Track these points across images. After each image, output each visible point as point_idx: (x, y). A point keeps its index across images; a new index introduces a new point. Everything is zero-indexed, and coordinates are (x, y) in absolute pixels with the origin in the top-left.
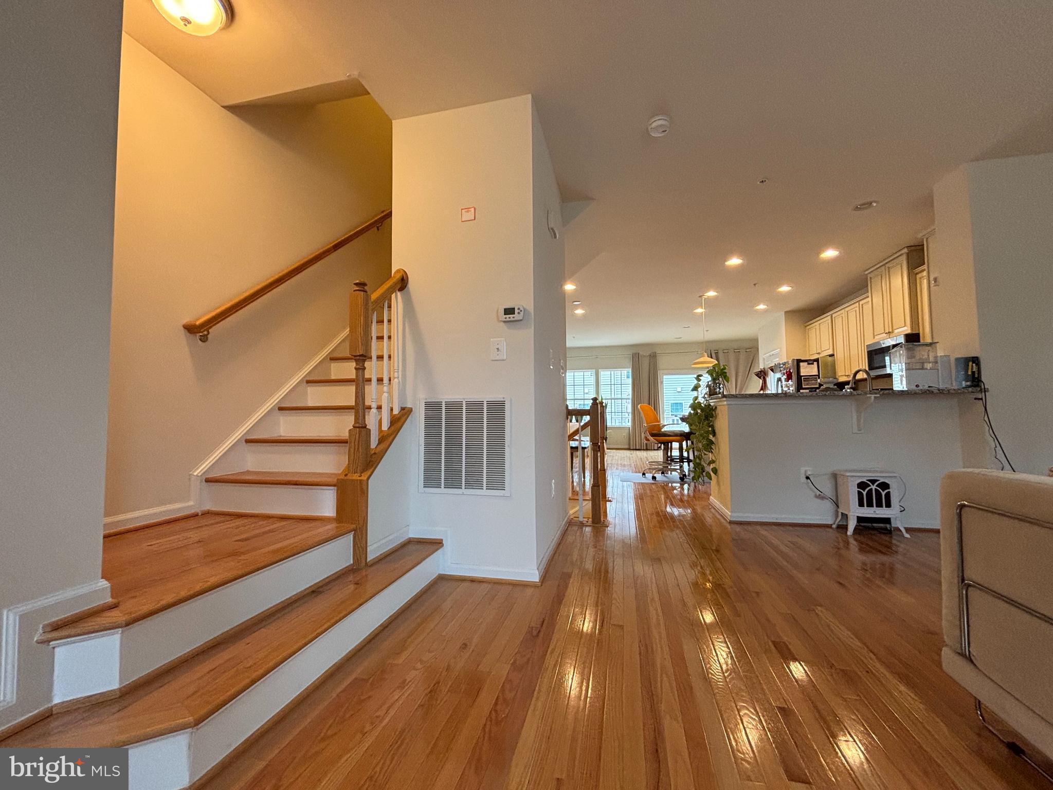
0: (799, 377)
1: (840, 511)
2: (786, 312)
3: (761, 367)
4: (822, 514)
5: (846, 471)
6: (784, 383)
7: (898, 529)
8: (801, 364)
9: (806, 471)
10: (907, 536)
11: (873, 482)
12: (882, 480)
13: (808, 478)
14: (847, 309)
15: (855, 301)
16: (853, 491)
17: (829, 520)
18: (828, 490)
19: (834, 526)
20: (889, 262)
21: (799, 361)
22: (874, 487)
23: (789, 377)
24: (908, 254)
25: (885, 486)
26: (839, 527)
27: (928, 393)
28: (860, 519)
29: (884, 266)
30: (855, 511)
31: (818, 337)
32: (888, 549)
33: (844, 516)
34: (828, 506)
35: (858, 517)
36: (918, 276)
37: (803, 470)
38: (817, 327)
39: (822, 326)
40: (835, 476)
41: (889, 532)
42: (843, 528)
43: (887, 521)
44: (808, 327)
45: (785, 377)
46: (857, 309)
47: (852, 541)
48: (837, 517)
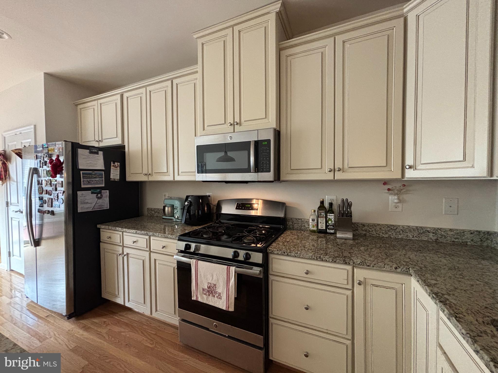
8: (80, 151)
21: (76, 147)
38: (97, 107)
44: (80, 106)
45: (48, 168)
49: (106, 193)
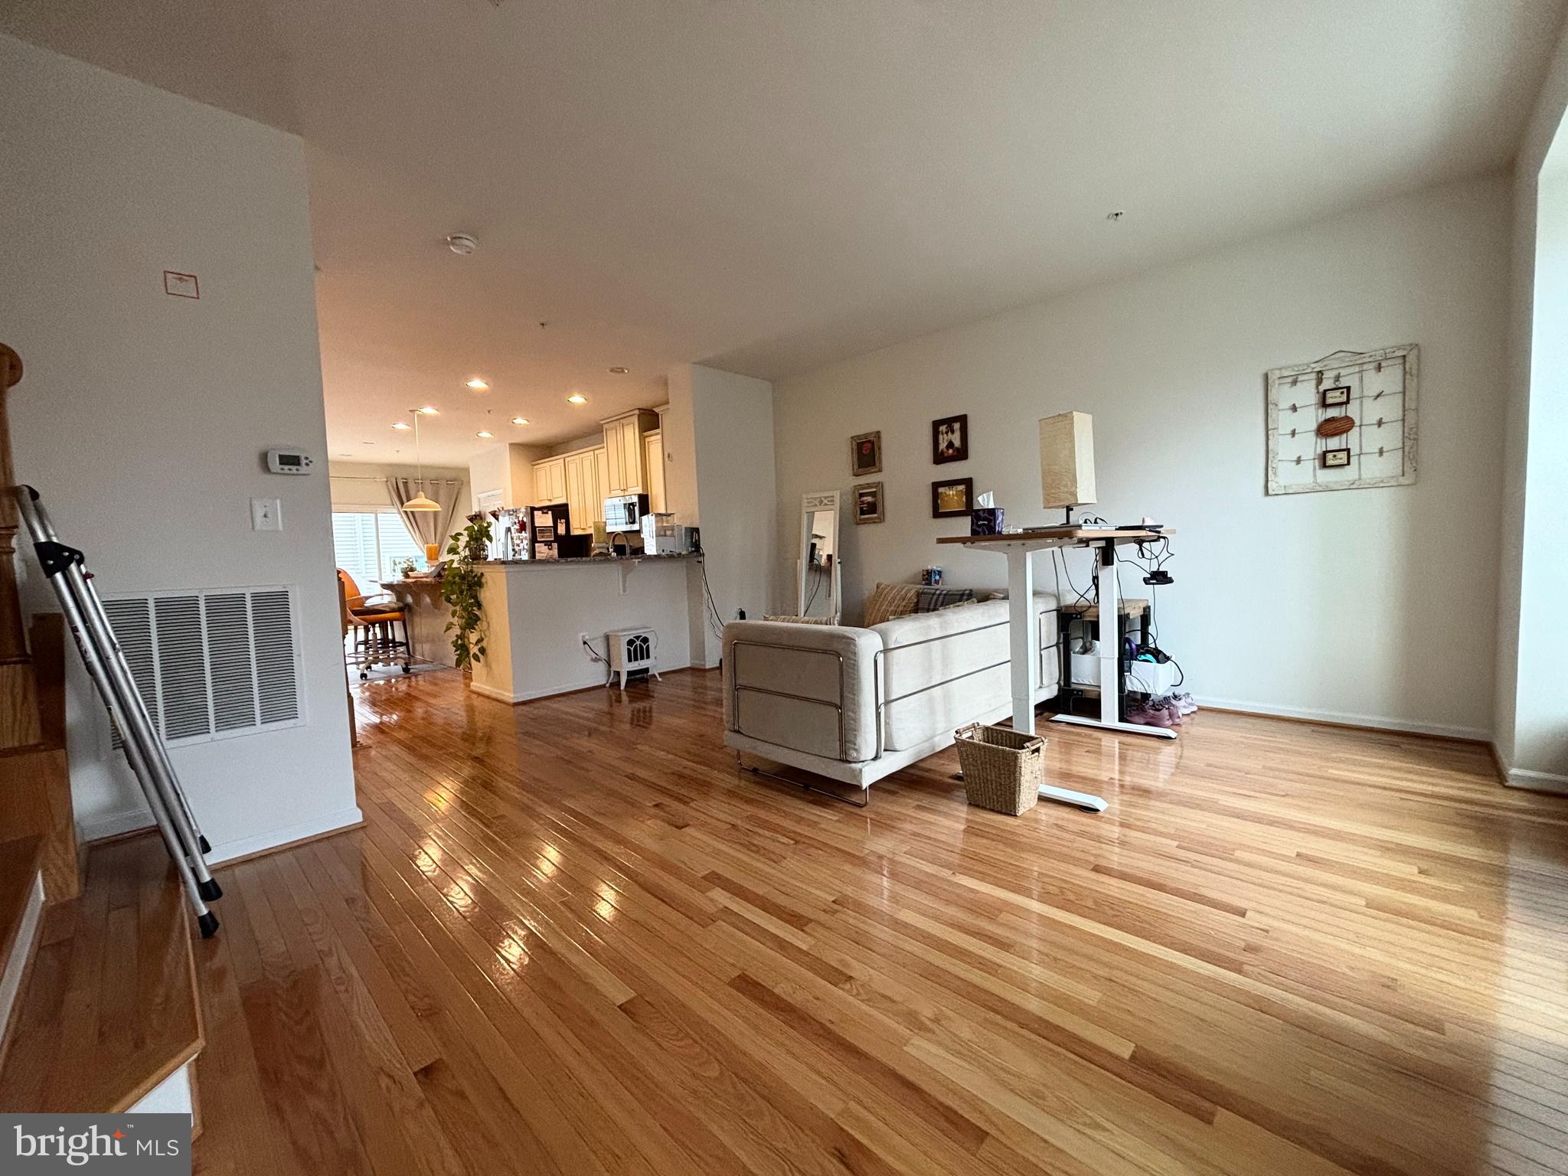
0: (534, 528)
1: (613, 669)
2: (511, 445)
3: (475, 510)
4: (596, 676)
5: (618, 631)
6: (515, 535)
7: (654, 676)
8: (536, 512)
9: (583, 636)
10: (660, 679)
11: (638, 638)
12: (644, 635)
13: (585, 643)
14: (581, 456)
15: (591, 448)
16: (624, 649)
17: (602, 680)
18: (602, 653)
19: (608, 685)
20: (625, 417)
21: (533, 509)
22: (638, 643)
23: (522, 527)
24: (639, 415)
25: (645, 640)
26: (612, 685)
27: (671, 557)
28: (630, 673)
29: (620, 419)
30: (626, 667)
31: (549, 481)
32: (647, 695)
33: (618, 674)
34: (602, 667)
35: (628, 672)
36: (647, 440)
37: (581, 634)
38: (548, 469)
39: (552, 470)
40: (607, 638)
41: (646, 681)
42: (616, 685)
43: (646, 670)
44: (536, 467)
45: (517, 527)
46: (592, 458)
47: (624, 694)
48: (609, 675)
49: (555, 545)
